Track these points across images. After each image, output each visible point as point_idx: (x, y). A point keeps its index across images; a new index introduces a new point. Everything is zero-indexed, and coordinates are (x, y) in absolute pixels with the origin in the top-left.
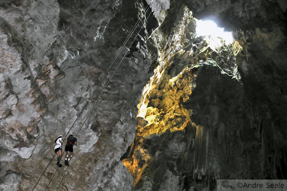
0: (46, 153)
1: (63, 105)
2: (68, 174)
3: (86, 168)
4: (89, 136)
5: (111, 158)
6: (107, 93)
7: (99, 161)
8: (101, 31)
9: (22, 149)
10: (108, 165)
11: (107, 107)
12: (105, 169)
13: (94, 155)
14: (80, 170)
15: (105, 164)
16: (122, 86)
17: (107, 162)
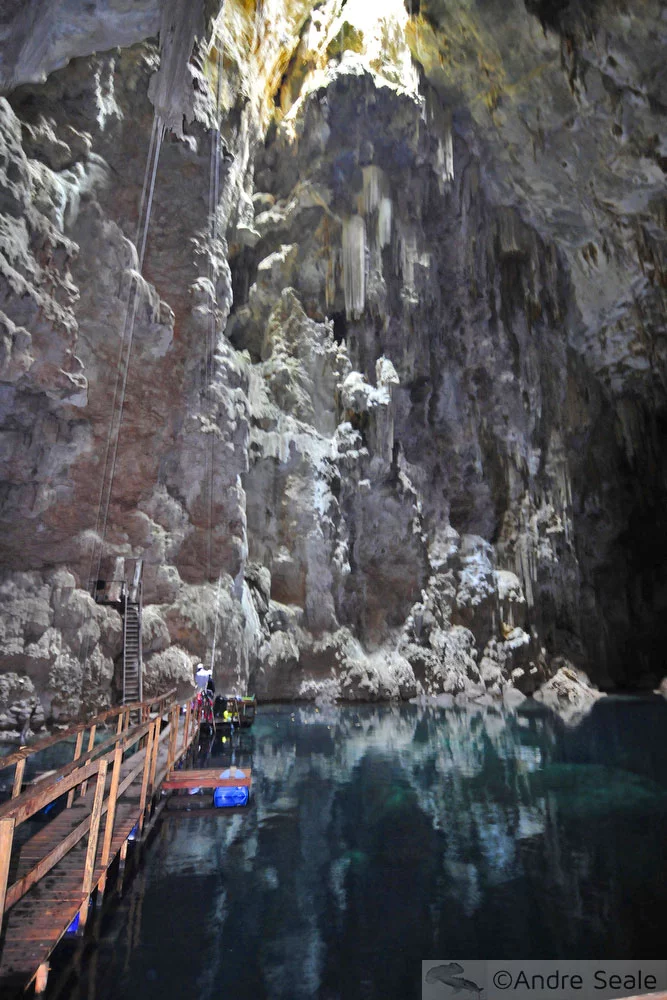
0: (107, 375)
1: (100, 295)
2: (151, 393)
3: (173, 375)
4: (159, 332)
5: (204, 348)
6: (163, 235)
7: (188, 359)
8: (105, 92)
9: (72, 397)
10: (203, 361)
11: (171, 262)
12: (201, 368)
13: (177, 353)
14: (166, 382)
15: (199, 361)
16: (184, 209)
17: (200, 357)
